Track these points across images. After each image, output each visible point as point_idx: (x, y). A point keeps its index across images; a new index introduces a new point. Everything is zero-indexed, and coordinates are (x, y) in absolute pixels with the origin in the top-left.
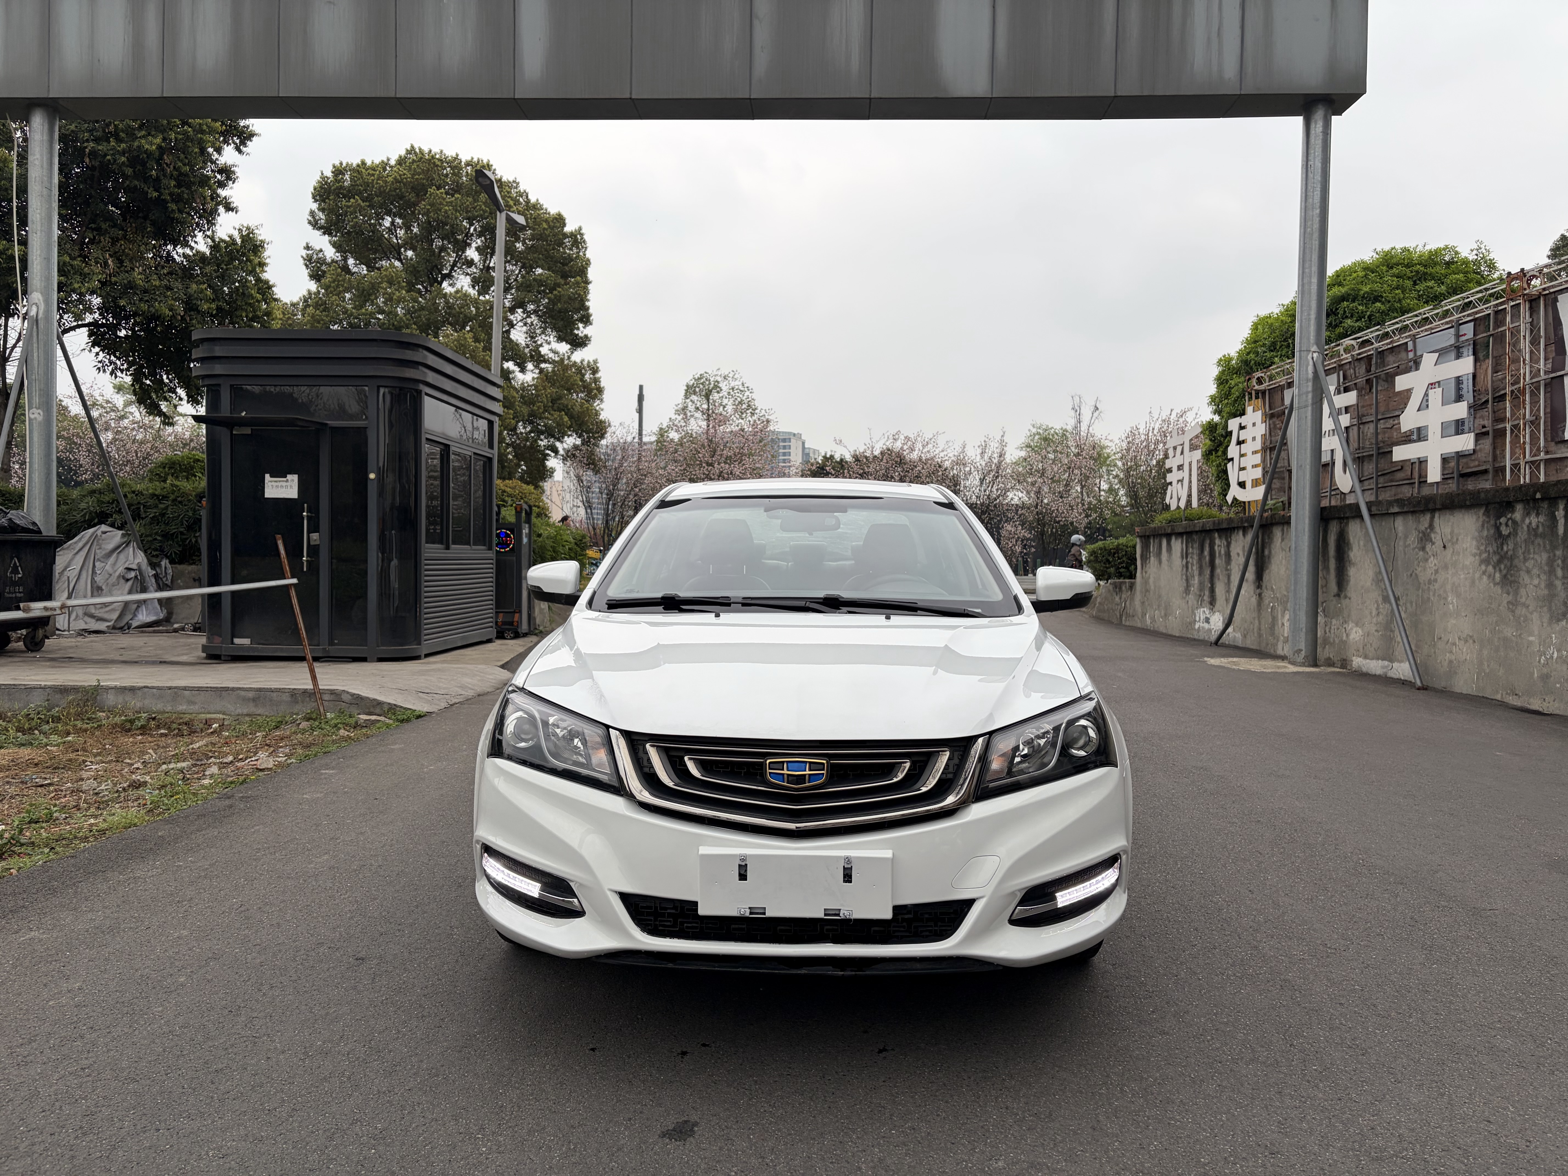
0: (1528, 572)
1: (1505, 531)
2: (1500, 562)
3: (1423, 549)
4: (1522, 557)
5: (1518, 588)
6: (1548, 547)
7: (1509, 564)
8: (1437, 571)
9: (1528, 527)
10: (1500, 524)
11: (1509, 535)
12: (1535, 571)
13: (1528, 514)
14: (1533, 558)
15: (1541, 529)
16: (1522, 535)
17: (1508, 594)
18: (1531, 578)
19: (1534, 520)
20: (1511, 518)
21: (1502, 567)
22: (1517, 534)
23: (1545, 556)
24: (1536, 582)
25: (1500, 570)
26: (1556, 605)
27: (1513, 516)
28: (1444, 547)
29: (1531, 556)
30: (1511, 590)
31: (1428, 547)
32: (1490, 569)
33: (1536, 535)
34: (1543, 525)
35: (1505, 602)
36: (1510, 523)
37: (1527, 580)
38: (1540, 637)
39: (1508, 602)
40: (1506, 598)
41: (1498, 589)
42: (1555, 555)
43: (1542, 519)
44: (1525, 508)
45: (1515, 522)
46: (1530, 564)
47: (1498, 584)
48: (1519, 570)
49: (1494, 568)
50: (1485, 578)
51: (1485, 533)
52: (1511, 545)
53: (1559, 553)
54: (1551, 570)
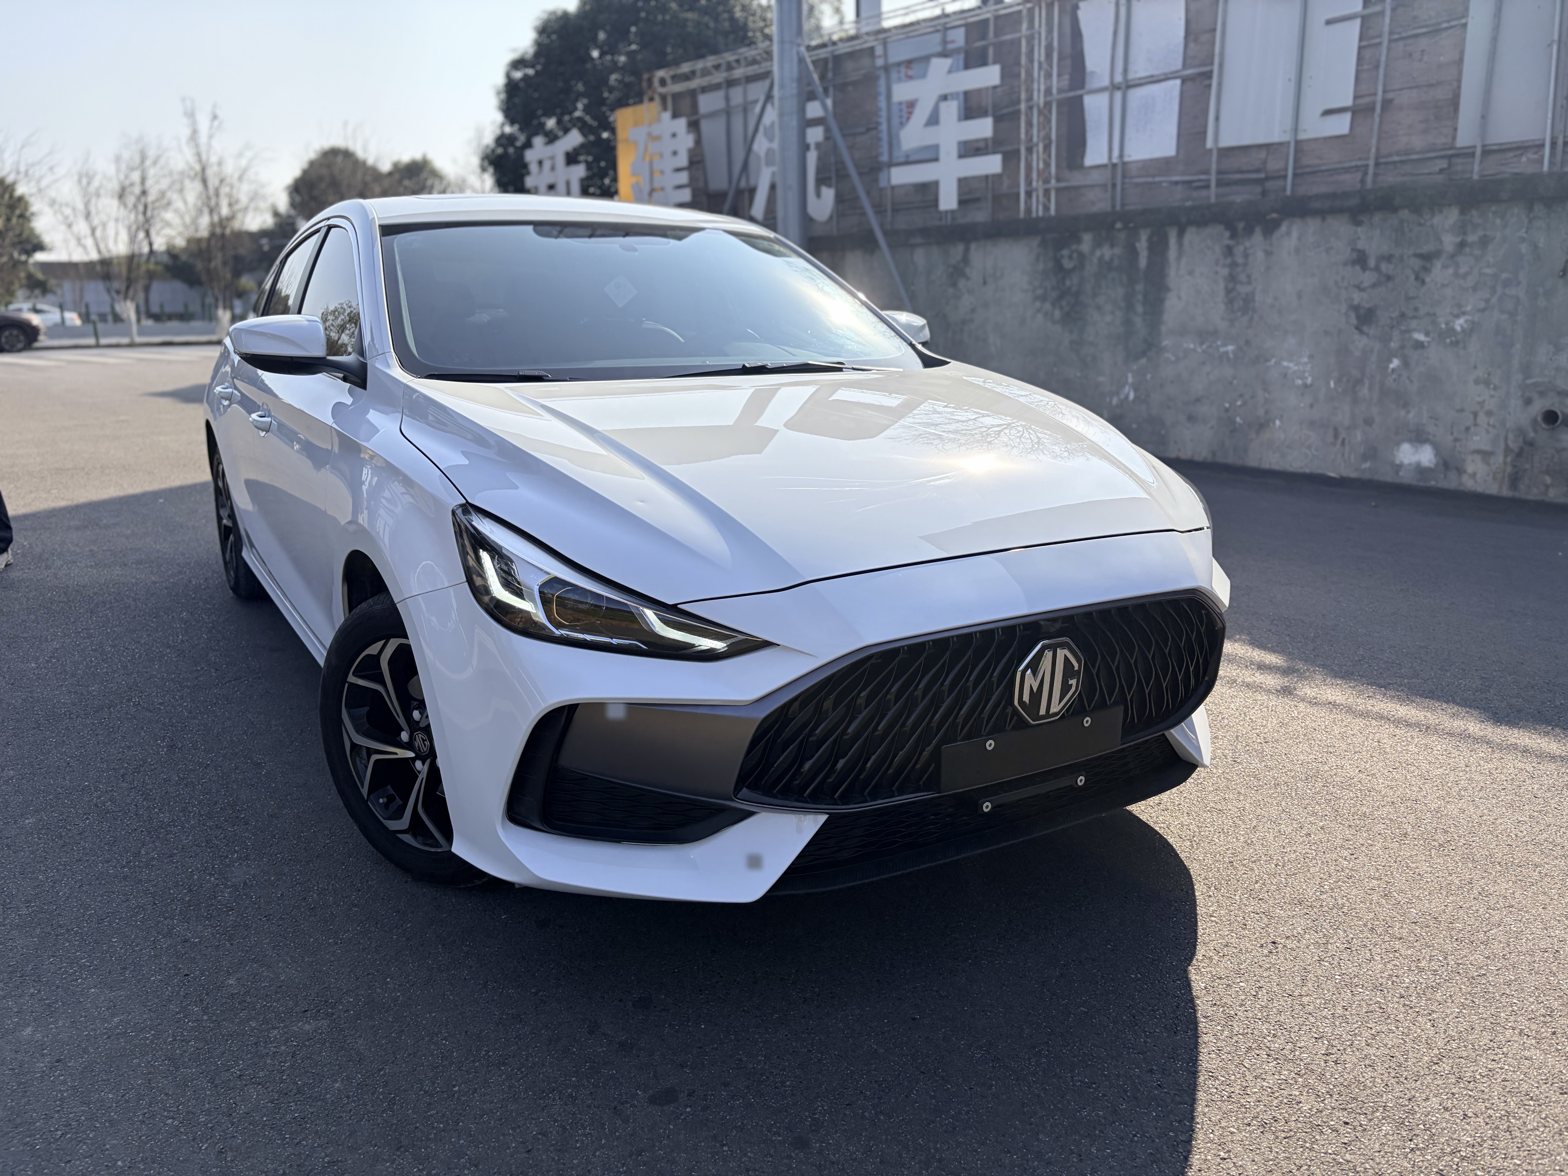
0: (1099, 308)
1: (1067, 264)
2: (1060, 298)
3: (954, 285)
4: (1090, 293)
5: (1085, 325)
6: (1125, 281)
7: (1072, 300)
8: (973, 311)
9: (1099, 259)
10: (1062, 257)
11: (1073, 269)
12: (1108, 307)
13: (1100, 245)
14: (1105, 294)
16: (1091, 268)
17: (1071, 332)
18: (1103, 315)
19: (1106, 252)
20: (1076, 250)
21: (1064, 303)
22: (1084, 267)
23: (1120, 291)
25: (1061, 308)
26: (1134, 343)
27: (1080, 248)
28: (985, 283)
29: (1103, 291)
30: (1074, 328)
31: (962, 283)
32: (1048, 306)
33: (1110, 269)
34: (1119, 257)
35: (1068, 341)
36: (1075, 255)
37: (1096, 316)
38: (1111, 376)
39: (1071, 342)
40: (1067, 338)
41: (1059, 328)
42: (1134, 290)
43: (1117, 251)
44: (1095, 238)
45: (1081, 254)
46: (1101, 300)
47: (1058, 322)
48: (1086, 307)
49: (1053, 304)
50: (1040, 316)
51: (1041, 267)
52: (1075, 279)
53: (1139, 287)
54: (1130, 307)
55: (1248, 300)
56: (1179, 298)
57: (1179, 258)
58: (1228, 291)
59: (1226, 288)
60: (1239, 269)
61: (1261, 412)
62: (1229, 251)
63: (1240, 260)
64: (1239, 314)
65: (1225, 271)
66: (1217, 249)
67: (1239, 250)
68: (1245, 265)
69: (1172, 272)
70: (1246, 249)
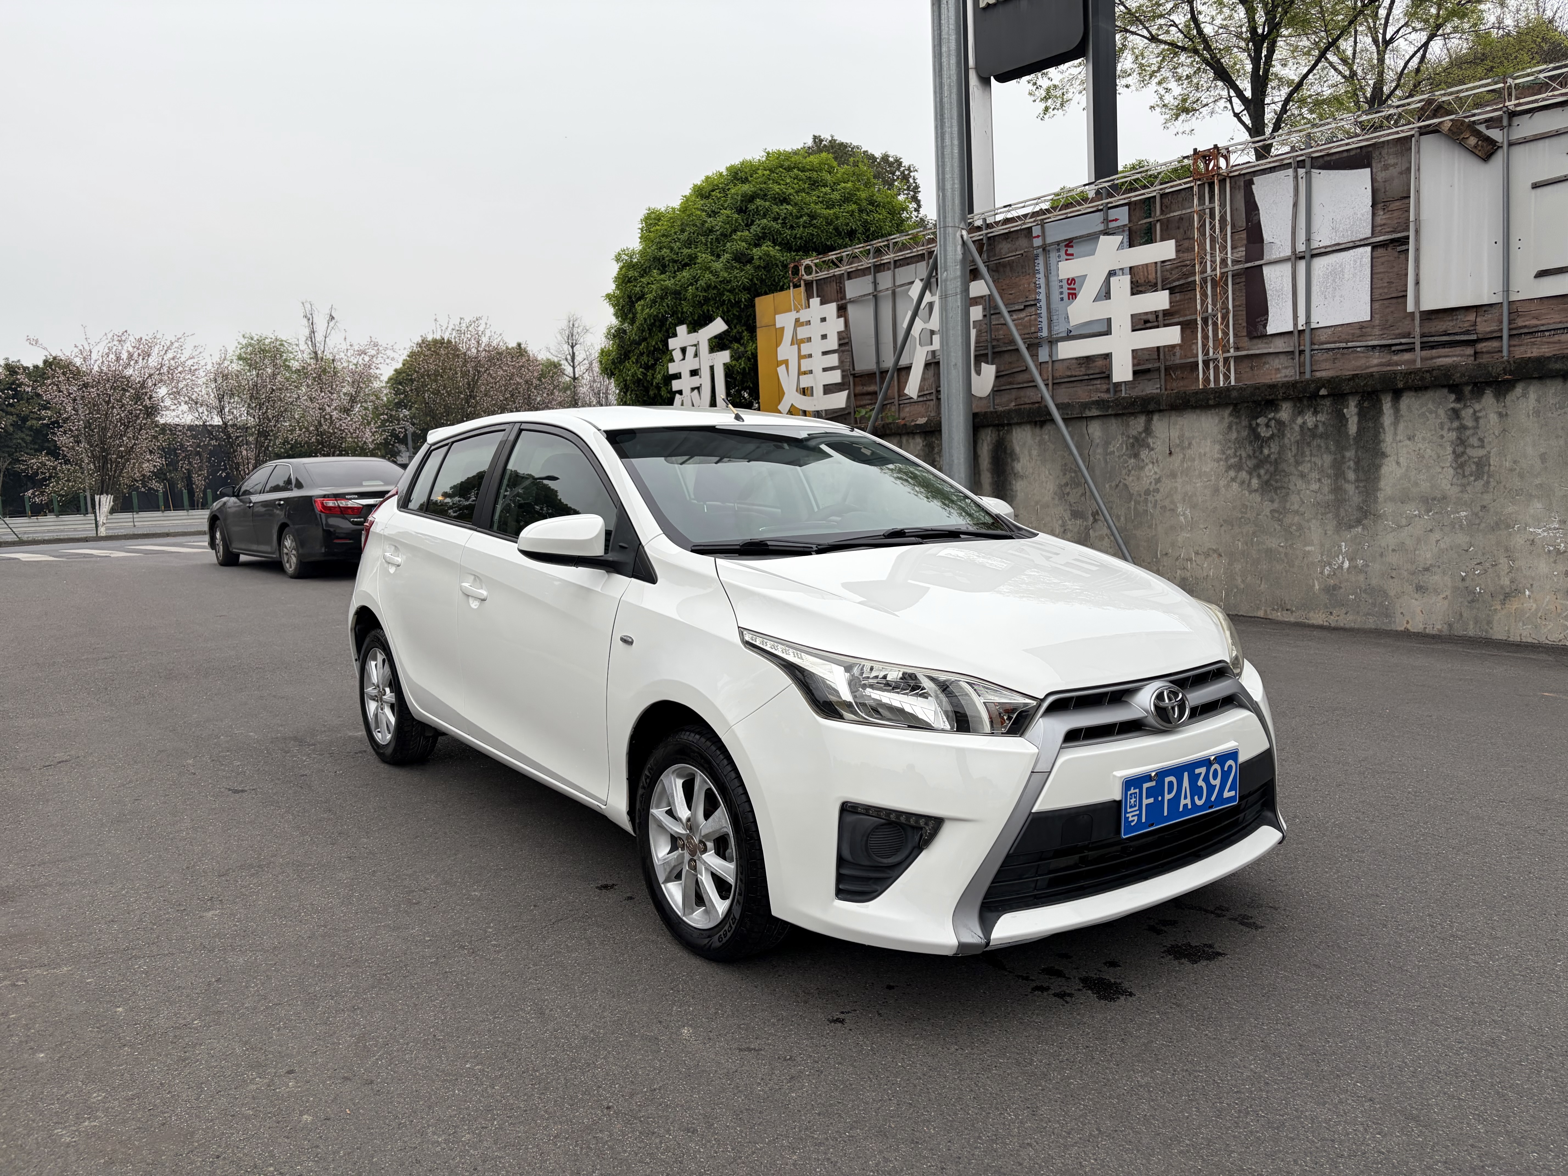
0: (1303, 476)
1: (1264, 432)
2: (1257, 467)
3: (1136, 456)
4: (1292, 460)
5: (1287, 494)
6: (1333, 448)
7: (1272, 469)
8: (1158, 481)
9: (1301, 427)
10: (1258, 425)
11: (1272, 437)
12: (1315, 475)
13: (1301, 413)
14: (1310, 461)
15: (1321, 429)
16: (1292, 436)
17: (1272, 501)
18: (1308, 483)
19: (1309, 419)
20: (1273, 418)
21: (1262, 472)
22: (1283, 435)
23: (1328, 459)
24: (1315, 486)
25: (1259, 476)
26: (1346, 511)
27: (1278, 416)
28: (1170, 453)
29: (1307, 459)
30: (1275, 497)
31: (1144, 454)
32: (1244, 475)
33: (1314, 436)
34: (1324, 423)
35: (1268, 510)
36: (1273, 423)
37: (1300, 484)
38: (1322, 545)
39: (1272, 511)
40: (1267, 507)
41: (1257, 497)
42: (1343, 457)
43: (1321, 417)
44: (1295, 406)
45: (1280, 423)
46: (1305, 468)
47: (1256, 491)
48: (1287, 475)
49: (1250, 473)
50: (1235, 486)
51: (1234, 435)
52: (1274, 447)
53: (1350, 454)
54: (1338, 473)
55: (1482, 465)
56: (1398, 463)
57: (1396, 423)
58: (1457, 455)
59: (1454, 452)
60: (1468, 433)
61: (1506, 581)
62: (1456, 414)
63: (1470, 423)
64: (1472, 478)
65: (1453, 435)
66: (1441, 412)
67: (1467, 414)
68: (1476, 427)
69: (1388, 437)
70: (1475, 412)
